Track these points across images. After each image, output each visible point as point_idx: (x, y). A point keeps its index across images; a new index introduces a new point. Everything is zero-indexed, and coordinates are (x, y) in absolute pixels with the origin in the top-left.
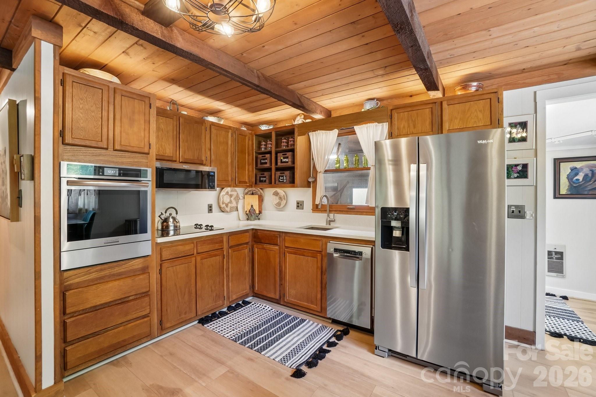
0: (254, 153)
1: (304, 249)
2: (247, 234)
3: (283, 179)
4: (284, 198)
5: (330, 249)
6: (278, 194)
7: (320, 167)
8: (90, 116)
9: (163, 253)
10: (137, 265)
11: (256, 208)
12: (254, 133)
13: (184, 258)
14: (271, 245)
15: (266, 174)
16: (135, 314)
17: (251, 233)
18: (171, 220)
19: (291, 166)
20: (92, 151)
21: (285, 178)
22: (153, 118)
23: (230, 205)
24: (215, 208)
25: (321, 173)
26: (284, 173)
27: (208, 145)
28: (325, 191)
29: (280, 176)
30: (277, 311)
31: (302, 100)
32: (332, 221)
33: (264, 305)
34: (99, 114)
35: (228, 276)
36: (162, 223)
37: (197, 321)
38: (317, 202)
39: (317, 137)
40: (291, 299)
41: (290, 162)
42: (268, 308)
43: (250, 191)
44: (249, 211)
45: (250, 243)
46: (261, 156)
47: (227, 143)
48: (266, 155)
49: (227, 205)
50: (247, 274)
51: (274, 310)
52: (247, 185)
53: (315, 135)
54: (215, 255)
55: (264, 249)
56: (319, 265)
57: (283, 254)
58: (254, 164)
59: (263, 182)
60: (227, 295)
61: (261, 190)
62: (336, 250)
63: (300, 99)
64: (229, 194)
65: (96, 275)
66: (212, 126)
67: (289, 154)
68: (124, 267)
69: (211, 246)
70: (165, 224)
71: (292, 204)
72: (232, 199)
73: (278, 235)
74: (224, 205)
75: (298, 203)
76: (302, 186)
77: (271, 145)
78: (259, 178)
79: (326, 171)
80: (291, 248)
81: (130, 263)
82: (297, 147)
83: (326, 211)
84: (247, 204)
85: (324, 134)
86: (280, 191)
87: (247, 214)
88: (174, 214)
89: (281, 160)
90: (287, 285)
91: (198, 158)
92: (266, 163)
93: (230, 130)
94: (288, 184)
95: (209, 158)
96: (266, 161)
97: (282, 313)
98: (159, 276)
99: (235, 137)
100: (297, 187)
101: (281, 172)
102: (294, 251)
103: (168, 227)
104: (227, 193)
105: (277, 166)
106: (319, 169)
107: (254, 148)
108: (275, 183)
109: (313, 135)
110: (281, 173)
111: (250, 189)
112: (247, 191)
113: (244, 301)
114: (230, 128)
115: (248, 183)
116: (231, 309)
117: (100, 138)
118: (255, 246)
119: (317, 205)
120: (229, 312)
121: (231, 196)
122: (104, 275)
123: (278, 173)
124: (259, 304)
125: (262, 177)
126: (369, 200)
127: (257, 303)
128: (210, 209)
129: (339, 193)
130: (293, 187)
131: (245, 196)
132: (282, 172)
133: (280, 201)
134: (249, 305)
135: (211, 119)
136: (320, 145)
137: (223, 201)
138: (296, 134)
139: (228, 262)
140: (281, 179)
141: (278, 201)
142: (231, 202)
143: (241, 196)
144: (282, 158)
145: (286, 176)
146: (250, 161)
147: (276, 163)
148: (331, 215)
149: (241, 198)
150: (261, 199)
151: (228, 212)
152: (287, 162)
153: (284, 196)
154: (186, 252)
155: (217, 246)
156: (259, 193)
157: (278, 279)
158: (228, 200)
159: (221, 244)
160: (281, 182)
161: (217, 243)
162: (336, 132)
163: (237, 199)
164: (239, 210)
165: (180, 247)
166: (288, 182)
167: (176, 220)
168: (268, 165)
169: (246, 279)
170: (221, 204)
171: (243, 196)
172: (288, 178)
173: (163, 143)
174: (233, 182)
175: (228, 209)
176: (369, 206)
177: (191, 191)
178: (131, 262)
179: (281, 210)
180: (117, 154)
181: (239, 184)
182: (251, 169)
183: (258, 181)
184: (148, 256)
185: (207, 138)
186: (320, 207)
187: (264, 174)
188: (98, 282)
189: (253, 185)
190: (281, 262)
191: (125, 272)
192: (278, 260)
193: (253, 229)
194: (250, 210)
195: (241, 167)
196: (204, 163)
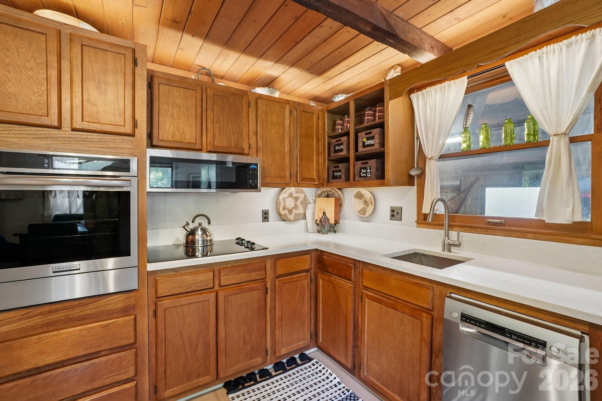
0: (326, 137)
1: (396, 298)
2: (308, 256)
3: (366, 173)
4: (372, 203)
5: (451, 313)
6: (363, 196)
7: (432, 150)
8: (24, 76)
9: (158, 286)
10: (115, 304)
11: (331, 216)
12: (326, 109)
13: (196, 293)
14: (342, 279)
15: (342, 166)
16: (108, 378)
17: (313, 255)
18: (199, 232)
19: (379, 150)
20: (33, 132)
21: (369, 171)
22: (142, 80)
23: (294, 211)
24: (272, 215)
25: (432, 160)
26: (367, 163)
27: (252, 127)
28: (441, 193)
29: (361, 168)
30: (347, 390)
31: (392, 22)
32: (455, 245)
33: (329, 371)
34: (42, 73)
35: (273, 319)
36: (187, 236)
37: (223, 384)
38: (426, 210)
39: (426, 98)
40: (370, 378)
41: (376, 144)
42: (335, 378)
43: (324, 192)
44: (320, 221)
45: (312, 271)
46: (335, 140)
47: (283, 125)
48: (341, 138)
49: (290, 212)
50: (306, 316)
51: (343, 385)
52: (316, 183)
53: (421, 97)
54: (251, 290)
55: (331, 282)
56: (426, 335)
57: (360, 298)
58: (325, 153)
59: (337, 178)
60: (271, 347)
61: (339, 191)
62: (466, 318)
63: (388, 20)
64: (294, 196)
65: (41, 320)
66: (259, 100)
67: (376, 132)
68: (92, 307)
69: (244, 275)
70: (191, 237)
71: (384, 211)
72: (298, 203)
73: (352, 264)
74: (286, 212)
75: (393, 211)
76: (398, 184)
77: (350, 123)
78: (332, 173)
79: (442, 157)
80: (373, 291)
81: (102, 301)
82: (388, 118)
83: (442, 225)
84: (319, 209)
85: (439, 92)
86: (365, 191)
87: (318, 224)
88: (205, 224)
89: (364, 143)
90: (366, 351)
91: (236, 146)
92: (341, 150)
93: (288, 106)
94: (373, 180)
95: (254, 146)
96: (342, 147)
97: (354, 397)
98: (152, 320)
99: (296, 115)
100: (388, 185)
101: (362, 162)
102: (379, 297)
103: (193, 242)
104: (291, 195)
105: (357, 153)
106: (430, 153)
107: (326, 130)
108: (354, 180)
109: (417, 98)
110: (363, 164)
111: (324, 189)
112: (319, 192)
113: (303, 354)
114: (288, 102)
115: (316, 180)
116: (280, 367)
117: (45, 111)
118: (319, 275)
119: (425, 214)
120: (274, 373)
121: (296, 199)
122: (55, 320)
123: (359, 164)
124: (323, 366)
125: (337, 171)
126: (545, 210)
127: (320, 363)
128: (265, 216)
129: (462, 195)
130: (383, 185)
131: (317, 198)
132: (364, 161)
133: (365, 206)
134: (310, 364)
135: (260, 91)
136: (431, 112)
137: (285, 205)
138: (387, 96)
139: (273, 299)
140: (363, 173)
141: (362, 206)
142: (296, 207)
143: (311, 198)
144: (365, 140)
145: (370, 167)
146: (321, 149)
147: (356, 150)
148: (453, 234)
149: (312, 201)
150: (339, 204)
151: (290, 221)
152: (373, 145)
153: (371, 199)
154: (198, 285)
155: (254, 275)
156: (336, 194)
157: (351, 337)
158: (293, 205)
159: (261, 272)
160: (363, 177)
161: (254, 270)
162: (463, 82)
163: (305, 203)
164: (307, 218)
165: (188, 278)
166: (374, 176)
167: (207, 233)
168: (344, 153)
169: (304, 324)
170: (281, 209)
171: (314, 198)
172: (374, 170)
173: (181, 124)
174: (292, 179)
175: (292, 217)
176: (545, 221)
177: (237, 192)
178: (104, 299)
179: (367, 220)
180: (79, 136)
181: (302, 182)
182: (321, 161)
183: (331, 178)
184: (134, 290)
185: (250, 117)
186: (430, 220)
187: (338, 167)
188: (44, 330)
189: (325, 184)
190: (357, 311)
191: (93, 314)
192: (351, 306)
193: (317, 250)
194: (322, 218)
195: (305, 158)
196: (246, 151)
